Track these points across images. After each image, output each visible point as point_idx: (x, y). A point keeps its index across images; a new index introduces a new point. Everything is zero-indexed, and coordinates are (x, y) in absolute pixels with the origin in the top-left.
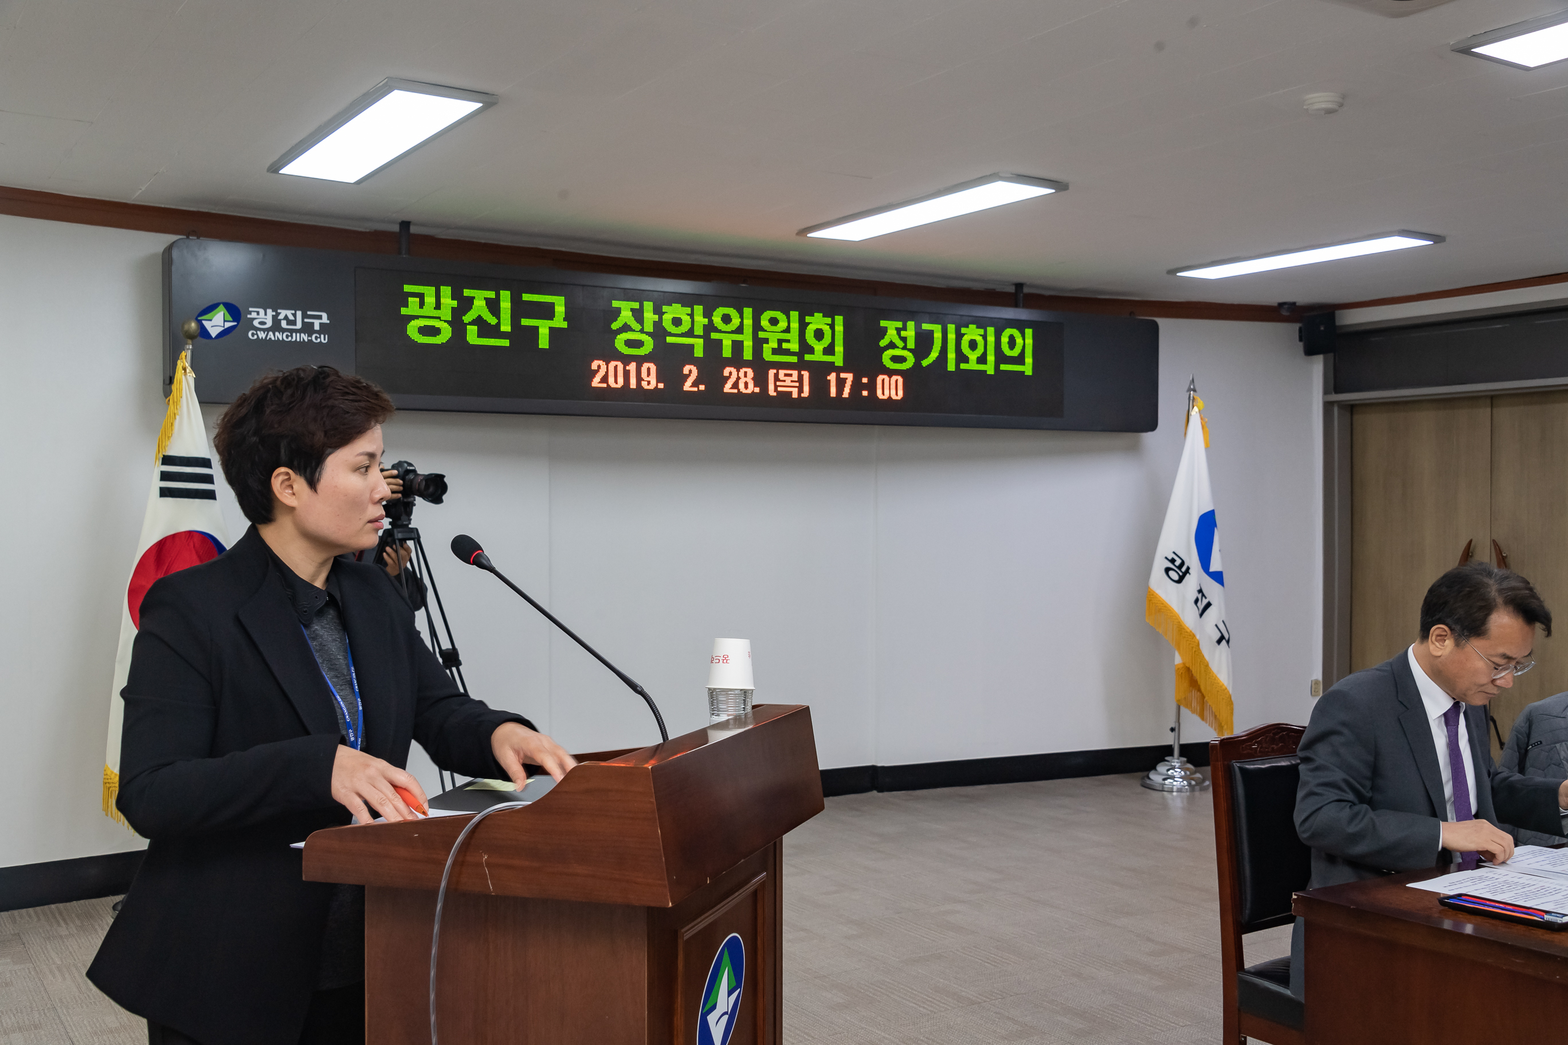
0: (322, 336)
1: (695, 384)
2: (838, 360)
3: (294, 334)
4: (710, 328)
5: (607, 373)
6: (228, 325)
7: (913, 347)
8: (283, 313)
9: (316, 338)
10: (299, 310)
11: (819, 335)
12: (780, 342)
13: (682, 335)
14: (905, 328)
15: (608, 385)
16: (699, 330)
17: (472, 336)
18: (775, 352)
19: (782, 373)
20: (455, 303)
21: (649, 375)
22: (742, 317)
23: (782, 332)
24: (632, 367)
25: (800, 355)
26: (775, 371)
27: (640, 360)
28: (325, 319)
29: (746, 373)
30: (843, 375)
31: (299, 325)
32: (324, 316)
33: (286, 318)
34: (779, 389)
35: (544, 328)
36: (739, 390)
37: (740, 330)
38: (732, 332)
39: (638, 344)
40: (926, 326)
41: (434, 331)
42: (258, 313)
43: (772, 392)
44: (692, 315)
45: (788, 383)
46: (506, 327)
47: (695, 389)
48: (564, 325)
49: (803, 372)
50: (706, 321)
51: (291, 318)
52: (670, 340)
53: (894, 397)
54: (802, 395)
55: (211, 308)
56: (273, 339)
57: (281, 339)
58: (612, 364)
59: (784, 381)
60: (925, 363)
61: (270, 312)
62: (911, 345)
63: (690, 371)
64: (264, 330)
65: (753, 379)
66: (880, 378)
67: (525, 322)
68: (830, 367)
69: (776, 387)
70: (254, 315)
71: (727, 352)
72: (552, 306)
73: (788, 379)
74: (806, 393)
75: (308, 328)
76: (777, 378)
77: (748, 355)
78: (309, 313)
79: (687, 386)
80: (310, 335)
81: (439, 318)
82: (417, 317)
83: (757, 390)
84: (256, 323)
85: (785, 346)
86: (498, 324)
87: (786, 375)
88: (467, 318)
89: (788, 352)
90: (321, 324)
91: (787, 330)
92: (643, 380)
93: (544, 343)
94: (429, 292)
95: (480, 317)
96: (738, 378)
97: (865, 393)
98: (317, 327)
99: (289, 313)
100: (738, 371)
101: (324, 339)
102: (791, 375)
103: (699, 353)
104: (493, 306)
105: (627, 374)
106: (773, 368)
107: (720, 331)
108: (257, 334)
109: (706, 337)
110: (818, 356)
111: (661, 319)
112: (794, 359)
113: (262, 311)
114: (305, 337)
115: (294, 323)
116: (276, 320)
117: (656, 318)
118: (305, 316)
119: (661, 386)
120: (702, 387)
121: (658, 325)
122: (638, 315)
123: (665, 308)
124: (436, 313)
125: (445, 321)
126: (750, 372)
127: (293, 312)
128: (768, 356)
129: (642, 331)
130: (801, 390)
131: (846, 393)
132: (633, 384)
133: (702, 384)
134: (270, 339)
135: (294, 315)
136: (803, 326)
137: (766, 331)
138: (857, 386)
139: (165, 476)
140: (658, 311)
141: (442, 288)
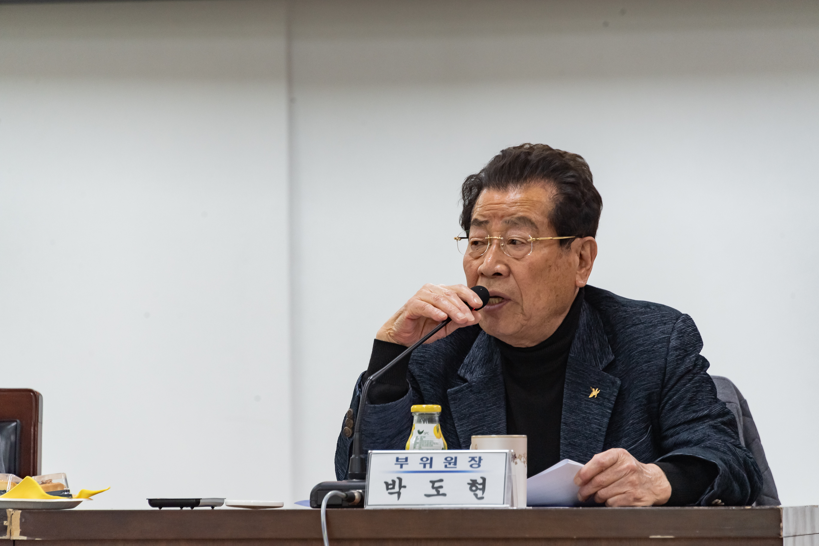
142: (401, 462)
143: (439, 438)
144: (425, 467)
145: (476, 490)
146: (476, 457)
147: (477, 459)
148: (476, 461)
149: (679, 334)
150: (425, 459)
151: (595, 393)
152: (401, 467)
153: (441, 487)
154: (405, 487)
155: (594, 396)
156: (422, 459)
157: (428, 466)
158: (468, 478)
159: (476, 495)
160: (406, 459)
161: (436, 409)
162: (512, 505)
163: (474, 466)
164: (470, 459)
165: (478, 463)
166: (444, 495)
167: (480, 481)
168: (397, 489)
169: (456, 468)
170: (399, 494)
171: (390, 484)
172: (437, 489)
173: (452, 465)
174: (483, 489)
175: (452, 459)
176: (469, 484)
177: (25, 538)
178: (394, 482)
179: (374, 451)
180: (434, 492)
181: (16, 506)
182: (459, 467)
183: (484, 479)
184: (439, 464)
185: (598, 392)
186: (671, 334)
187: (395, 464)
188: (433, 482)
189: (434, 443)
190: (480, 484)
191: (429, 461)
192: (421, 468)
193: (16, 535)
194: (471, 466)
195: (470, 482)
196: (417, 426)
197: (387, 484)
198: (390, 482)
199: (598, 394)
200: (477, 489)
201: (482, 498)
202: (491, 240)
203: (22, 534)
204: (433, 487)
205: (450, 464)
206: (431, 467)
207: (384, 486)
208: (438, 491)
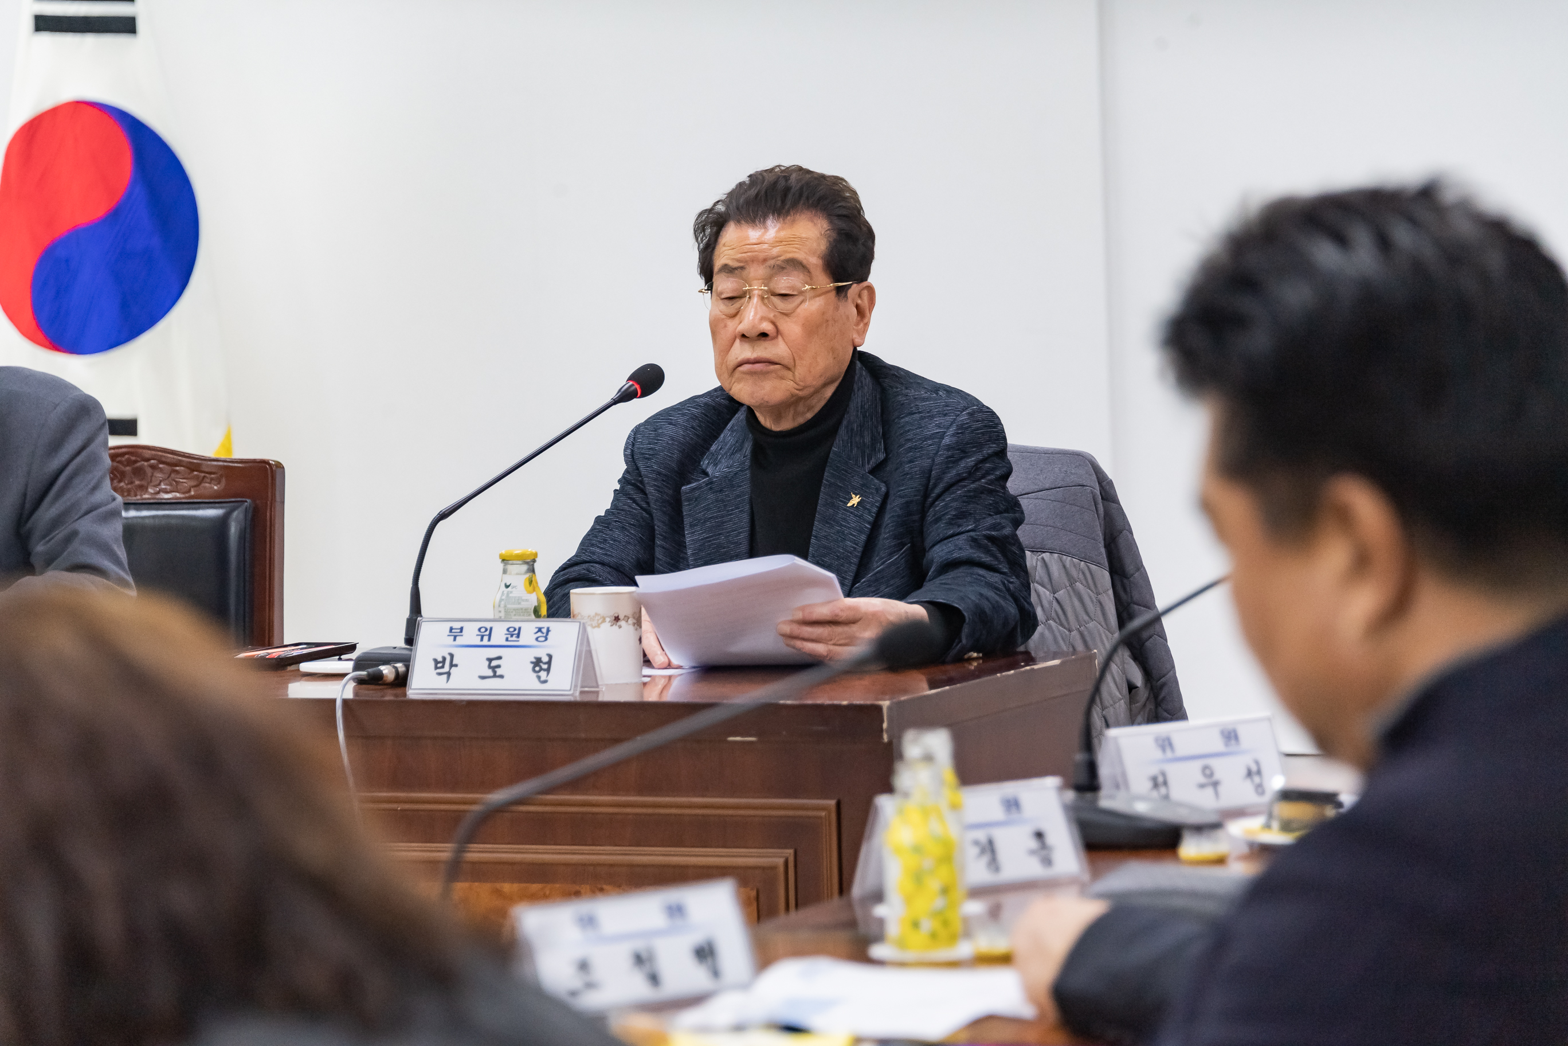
142: (455, 633)
144: (482, 640)
145: (539, 671)
146: (544, 628)
147: (544, 630)
148: (543, 633)
150: (483, 630)
151: (855, 500)
152: (455, 640)
153: (499, 666)
154: (456, 666)
155: (854, 504)
156: (479, 630)
157: (486, 638)
158: (530, 655)
159: (539, 677)
160: (461, 629)
163: (540, 639)
164: (537, 630)
165: (545, 635)
166: (501, 677)
167: (545, 659)
168: (446, 669)
169: (518, 641)
170: (449, 674)
171: (440, 662)
172: (494, 669)
173: (514, 638)
174: (548, 670)
175: (515, 629)
176: (532, 663)
178: (444, 659)
180: (490, 673)
182: (522, 641)
183: (550, 657)
184: (499, 636)
185: (859, 500)
186: (948, 428)
187: (448, 636)
188: (490, 660)
189: (523, 600)
190: (545, 663)
191: (487, 633)
192: (477, 641)
194: (537, 639)
195: (534, 660)
197: (436, 661)
198: (440, 659)
199: (858, 503)
200: (541, 669)
201: (545, 682)
202: (751, 291)
204: (490, 667)
205: (512, 636)
206: (489, 640)
207: (433, 664)
208: (495, 672)
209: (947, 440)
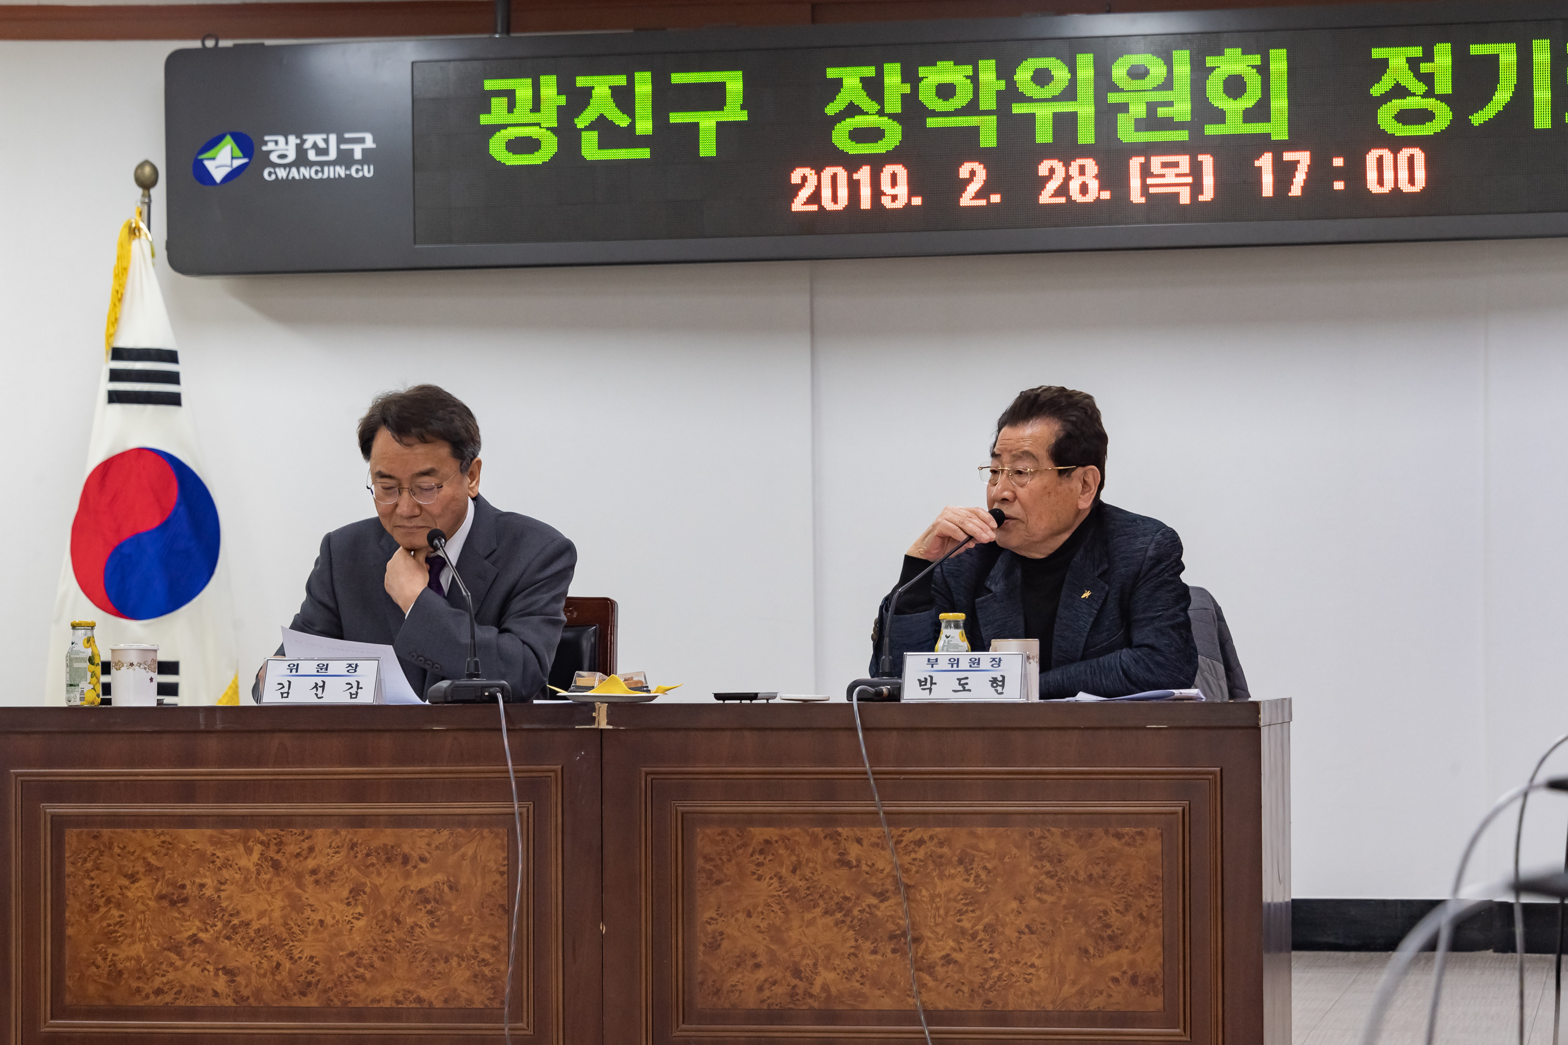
0: (366, 168)
1: (978, 195)
2: (1278, 128)
3: (326, 169)
4: (1010, 95)
5: (818, 187)
6: (237, 163)
7: (1449, 91)
8: (310, 139)
9: (357, 171)
10: (332, 132)
11: (1235, 86)
12: (1152, 107)
13: (957, 113)
14: (1429, 57)
15: (821, 207)
16: (988, 101)
17: (591, 149)
18: (1141, 125)
19: (1156, 162)
20: (562, 100)
21: (894, 183)
22: (1073, 71)
23: (1154, 89)
24: (864, 174)
25: (1195, 126)
26: (1142, 159)
27: (877, 163)
28: (370, 143)
29: (1082, 170)
30: (1288, 156)
31: (333, 155)
32: (369, 138)
33: (315, 146)
34: (1152, 190)
35: (707, 122)
36: (1069, 198)
37: (1070, 93)
38: (1054, 99)
39: (875, 134)
40: (1476, 50)
41: (530, 145)
42: (276, 142)
43: (1136, 197)
44: (974, 79)
45: (1170, 179)
46: (644, 126)
47: (983, 202)
48: (743, 116)
49: (1200, 158)
50: (1002, 85)
51: (322, 145)
52: (931, 122)
53: (1405, 187)
54: (1201, 198)
55: (214, 143)
56: (297, 177)
57: (308, 177)
58: (828, 173)
59: (1163, 176)
60: (1477, 119)
61: (293, 140)
62: (1444, 85)
63: (973, 173)
64: (284, 166)
65: (1096, 177)
66: (1372, 157)
67: (676, 118)
68: (1263, 143)
69: (1145, 188)
70: (271, 146)
71: (1044, 135)
72: (721, 87)
73: (1170, 172)
74: (1208, 194)
75: (345, 158)
76: (1146, 171)
77: (1086, 135)
78: (347, 135)
79: (966, 200)
80: (348, 168)
81: (538, 124)
82: (505, 126)
83: (1106, 195)
84: (274, 157)
85: (1162, 112)
86: (632, 126)
87: (1165, 165)
88: (581, 122)
89: (1168, 124)
90: (364, 151)
91: (1168, 84)
92: (885, 194)
93: (708, 148)
94: (523, 89)
95: (602, 117)
96: (1068, 178)
97: (1339, 185)
98: (358, 155)
99: (319, 139)
100: (1067, 166)
101: (368, 172)
102: (1176, 165)
103: (988, 139)
104: (624, 98)
105: (854, 187)
106: (1138, 155)
107: (1030, 100)
108: (275, 173)
109: (1002, 111)
110: (1234, 126)
111: (915, 89)
112: (1183, 136)
113: (281, 139)
114: (341, 171)
115: (325, 152)
116: (301, 151)
117: (907, 89)
118: (341, 140)
119: (917, 201)
120: (996, 198)
121: (911, 101)
122: (874, 88)
123: (922, 71)
124: (534, 118)
125: (548, 129)
126: (1091, 166)
127: (324, 136)
128: (1126, 132)
129: (881, 113)
130: (1197, 188)
131: (1296, 190)
132: (866, 204)
133: (995, 193)
134: (293, 178)
135: (326, 141)
136: (1200, 73)
137: (1122, 90)
138: (1320, 172)
139: (115, 376)
140: (911, 77)
141: (544, 79)
142: (932, 663)
143: (964, 641)
145: (996, 687)
146: (996, 658)
147: (997, 660)
149: (1156, 545)
150: (952, 660)
151: (1087, 594)
152: (932, 667)
153: (967, 684)
154: (935, 684)
155: (1086, 597)
156: (950, 660)
157: (955, 666)
158: (989, 676)
159: (997, 691)
160: (937, 660)
161: (961, 616)
162: (1028, 699)
163: (994, 666)
164: (991, 660)
165: (997, 663)
166: (969, 690)
167: (1000, 679)
168: (928, 686)
169: (979, 667)
170: (930, 689)
171: (923, 682)
172: (963, 685)
173: (975, 665)
174: (1003, 686)
175: (976, 660)
176: (990, 681)
177: (611, 727)
178: (926, 679)
179: (908, 653)
180: (961, 688)
181: (602, 699)
182: (982, 667)
183: (1003, 677)
184: (964, 664)
185: (1090, 594)
186: (1149, 544)
187: (927, 664)
188: (960, 680)
189: (960, 646)
190: (1000, 681)
191: (956, 662)
192: (949, 667)
193: (603, 724)
194: (992, 666)
195: (992, 680)
196: (944, 632)
197: (919, 680)
198: (923, 679)
199: (1089, 596)
200: (998, 685)
201: (1002, 693)
202: (1003, 471)
203: (608, 724)
204: (960, 684)
205: (974, 664)
206: (958, 667)
207: (918, 683)
208: (964, 688)
209: (1150, 553)
